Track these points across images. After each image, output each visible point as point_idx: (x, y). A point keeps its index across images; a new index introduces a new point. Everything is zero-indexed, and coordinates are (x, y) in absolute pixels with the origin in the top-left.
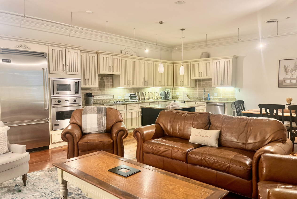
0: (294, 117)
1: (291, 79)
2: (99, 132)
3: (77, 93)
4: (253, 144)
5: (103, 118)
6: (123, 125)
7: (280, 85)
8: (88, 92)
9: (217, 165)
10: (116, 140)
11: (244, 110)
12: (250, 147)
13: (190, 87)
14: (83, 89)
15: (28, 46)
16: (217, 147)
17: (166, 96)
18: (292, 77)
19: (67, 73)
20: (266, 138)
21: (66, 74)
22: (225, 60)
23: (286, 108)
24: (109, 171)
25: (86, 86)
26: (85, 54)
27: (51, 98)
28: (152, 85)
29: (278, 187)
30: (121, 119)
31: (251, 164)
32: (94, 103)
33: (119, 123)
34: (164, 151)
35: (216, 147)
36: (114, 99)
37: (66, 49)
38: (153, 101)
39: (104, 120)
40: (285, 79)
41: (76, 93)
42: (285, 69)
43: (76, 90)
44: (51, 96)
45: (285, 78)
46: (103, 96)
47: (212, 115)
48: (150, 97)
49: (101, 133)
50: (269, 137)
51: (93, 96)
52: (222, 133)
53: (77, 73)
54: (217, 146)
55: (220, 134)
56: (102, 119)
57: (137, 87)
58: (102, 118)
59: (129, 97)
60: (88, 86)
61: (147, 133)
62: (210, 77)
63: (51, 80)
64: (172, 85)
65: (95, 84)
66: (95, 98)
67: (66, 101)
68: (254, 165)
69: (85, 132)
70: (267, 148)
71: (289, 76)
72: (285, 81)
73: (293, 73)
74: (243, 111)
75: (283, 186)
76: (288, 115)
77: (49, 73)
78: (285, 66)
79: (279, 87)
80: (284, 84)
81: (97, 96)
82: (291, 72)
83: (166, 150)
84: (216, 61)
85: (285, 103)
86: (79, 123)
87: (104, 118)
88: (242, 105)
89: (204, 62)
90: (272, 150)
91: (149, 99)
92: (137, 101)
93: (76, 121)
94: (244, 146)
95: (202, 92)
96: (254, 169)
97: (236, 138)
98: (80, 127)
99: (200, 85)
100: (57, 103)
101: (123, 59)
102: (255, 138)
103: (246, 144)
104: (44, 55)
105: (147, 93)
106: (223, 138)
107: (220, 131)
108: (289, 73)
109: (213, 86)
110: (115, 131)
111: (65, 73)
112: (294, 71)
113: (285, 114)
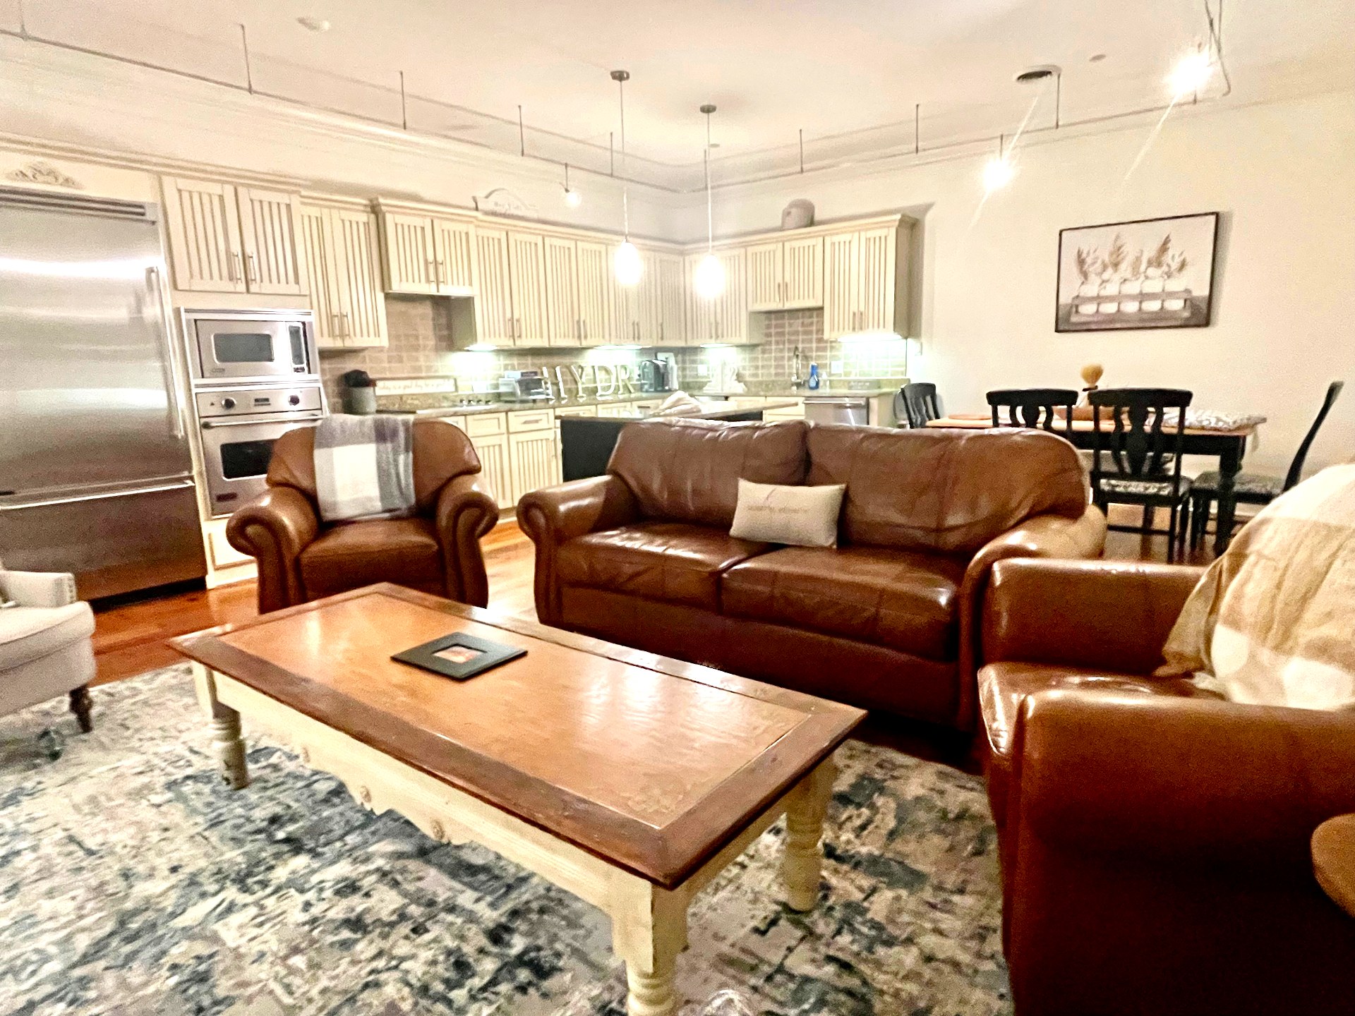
0: (1107, 434)
1: (1099, 299)
2: (387, 515)
3: (303, 369)
4: (964, 530)
5: (402, 458)
6: (479, 485)
7: (1063, 324)
8: (350, 365)
9: (830, 613)
10: (454, 543)
11: (937, 417)
12: (953, 539)
13: (744, 340)
14: (325, 355)
15: (68, 174)
16: (835, 547)
17: (660, 380)
18: (1103, 293)
19: (253, 288)
20: (1013, 504)
21: (248, 291)
22: (871, 234)
23: (1082, 402)
24: (395, 659)
25: (338, 344)
26: (326, 211)
27: (194, 391)
28: (603, 337)
29: (1054, 683)
30: (475, 463)
31: (954, 602)
32: (381, 408)
33: (466, 478)
34: (638, 574)
35: (831, 546)
36: (460, 393)
37: (240, 189)
38: (610, 398)
39: (406, 465)
40: (1079, 300)
41: (297, 370)
42: (1081, 262)
43: (297, 357)
44: (193, 382)
45: (1078, 296)
46: (414, 381)
47: (817, 428)
48: (599, 385)
49: (395, 517)
50: (1022, 500)
51: (370, 383)
52: (851, 493)
53: (294, 289)
54: (833, 544)
55: (846, 498)
56: (397, 466)
57: (546, 345)
58: (396, 461)
59: (517, 386)
60: (349, 344)
61: (570, 513)
62: (819, 304)
63: (184, 316)
64: (680, 338)
65: (378, 334)
66: (382, 389)
67: (257, 400)
68: (965, 605)
69: (329, 515)
70: (1015, 538)
71: (1091, 290)
72: (1077, 307)
73: (1106, 276)
74: (930, 419)
75: (1076, 679)
76: (1088, 426)
77: (175, 287)
78: (1079, 254)
79: (1057, 331)
80: (1074, 319)
81: (388, 383)
82: (1101, 274)
83: (642, 568)
84: (836, 239)
85: (1078, 385)
86: (305, 483)
87: (404, 461)
88: (929, 399)
89: (796, 244)
90: (1032, 547)
91: (595, 391)
92: (548, 400)
93: (294, 477)
94: (930, 540)
95: (790, 359)
96: (965, 620)
97: (901, 512)
98: (310, 498)
99: (783, 334)
100: (217, 410)
101: (481, 232)
102: (973, 506)
103: (940, 530)
104: (143, 214)
105: (588, 370)
106: (855, 514)
107: (844, 486)
108: (1094, 280)
109: (826, 336)
110: (445, 509)
111: (241, 287)
112: (1110, 270)
113: (1078, 425)
